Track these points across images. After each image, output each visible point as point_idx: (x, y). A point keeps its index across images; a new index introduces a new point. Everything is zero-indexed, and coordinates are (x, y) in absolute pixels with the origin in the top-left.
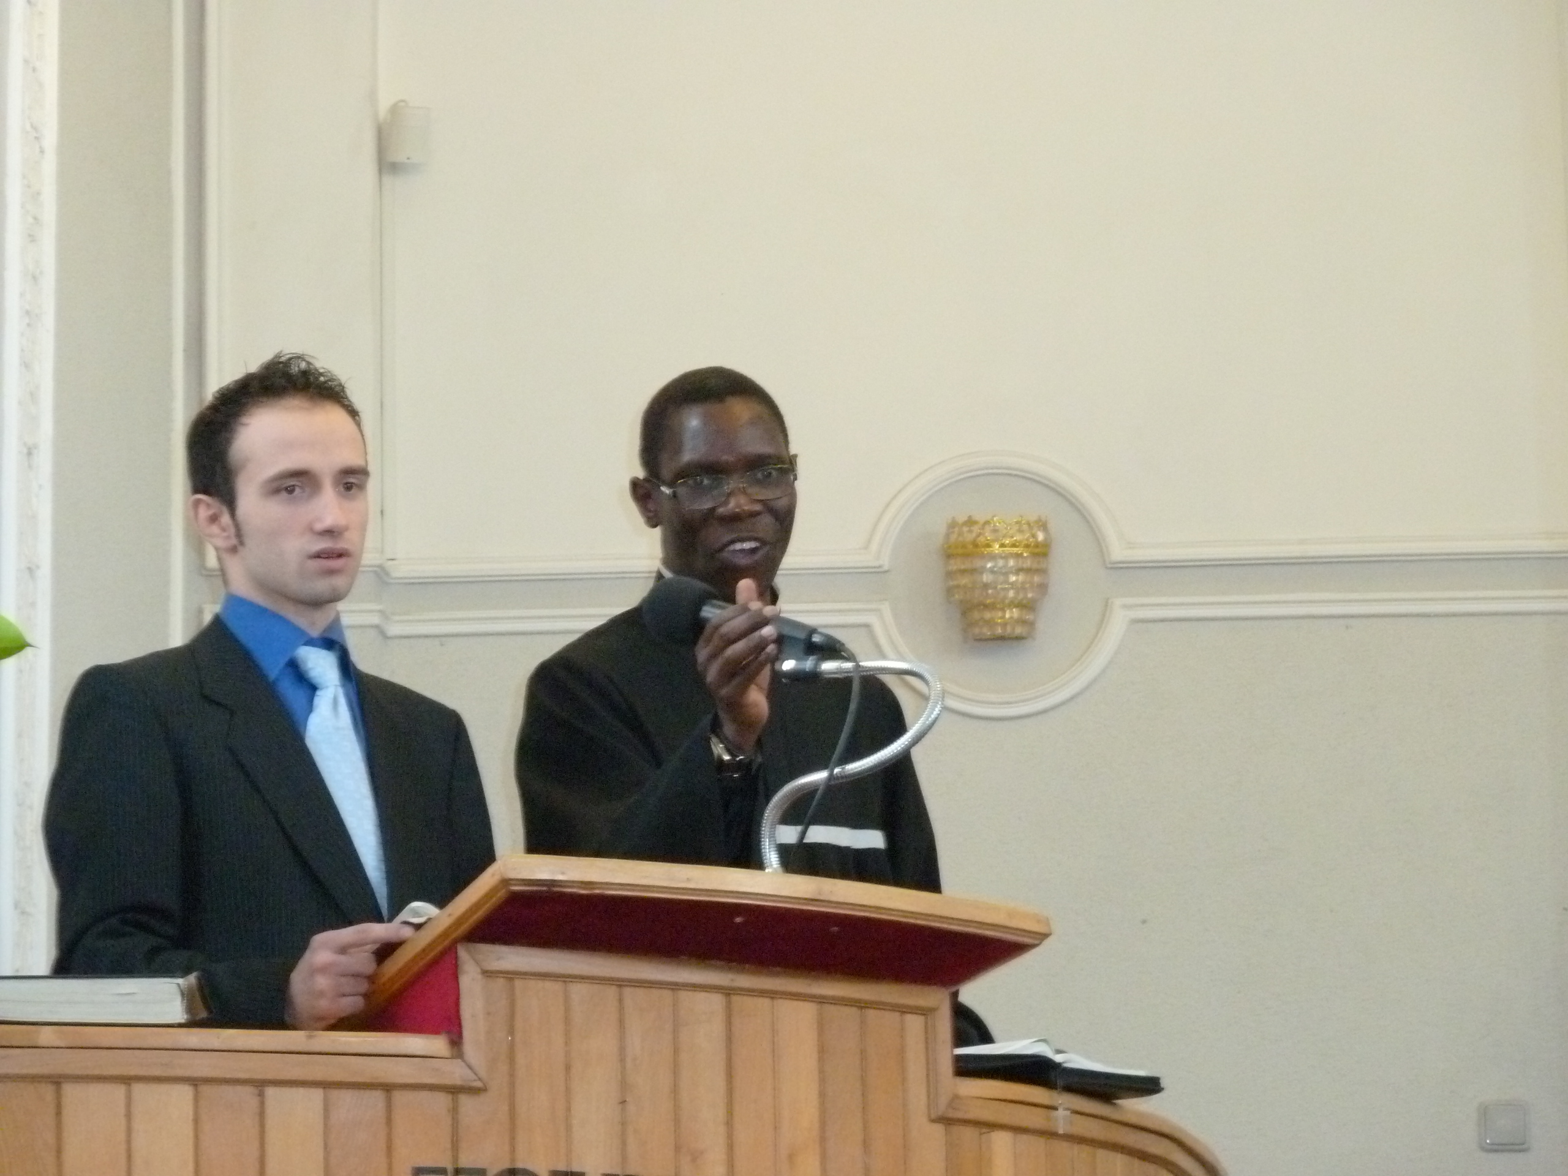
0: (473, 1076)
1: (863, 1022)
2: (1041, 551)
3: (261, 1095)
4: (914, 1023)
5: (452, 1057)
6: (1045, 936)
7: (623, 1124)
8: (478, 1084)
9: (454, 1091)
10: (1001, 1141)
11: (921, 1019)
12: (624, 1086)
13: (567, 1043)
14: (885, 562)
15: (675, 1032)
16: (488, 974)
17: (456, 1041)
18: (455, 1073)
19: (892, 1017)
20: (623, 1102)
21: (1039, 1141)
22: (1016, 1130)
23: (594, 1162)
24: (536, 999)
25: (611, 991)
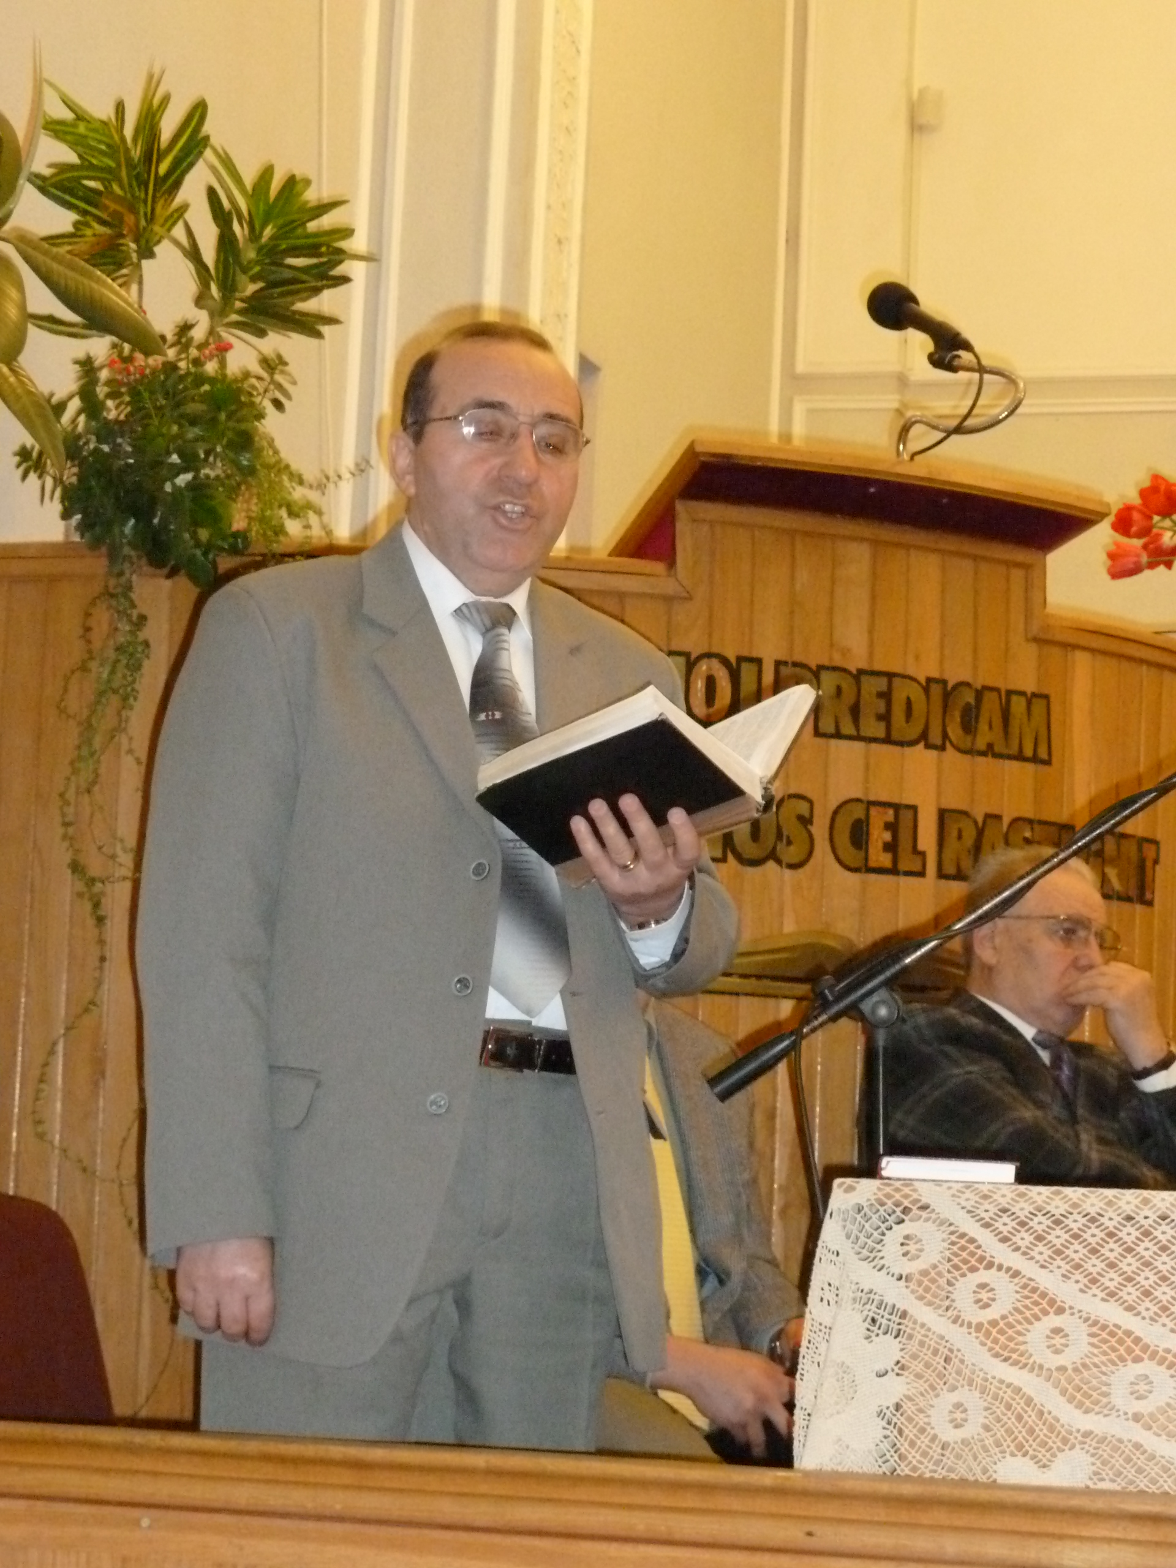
0: (682, 589)
1: (977, 570)
4: (1017, 575)
5: (669, 576)
7: (792, 627)
8: (685, 594)
9: (668, 599)
10: (1081, 658)
11: (1023, 571)
12: (792, 603)
15: (833, 569)
16: (696, 521)
17: (671, 563)
18: (669, 586)
19: (1002, 568)
20: (792, 612)
21: (1113, 662)
22: (1093, 651)
23: (769, 652)
24: (731, 540)
25: (787, 537)
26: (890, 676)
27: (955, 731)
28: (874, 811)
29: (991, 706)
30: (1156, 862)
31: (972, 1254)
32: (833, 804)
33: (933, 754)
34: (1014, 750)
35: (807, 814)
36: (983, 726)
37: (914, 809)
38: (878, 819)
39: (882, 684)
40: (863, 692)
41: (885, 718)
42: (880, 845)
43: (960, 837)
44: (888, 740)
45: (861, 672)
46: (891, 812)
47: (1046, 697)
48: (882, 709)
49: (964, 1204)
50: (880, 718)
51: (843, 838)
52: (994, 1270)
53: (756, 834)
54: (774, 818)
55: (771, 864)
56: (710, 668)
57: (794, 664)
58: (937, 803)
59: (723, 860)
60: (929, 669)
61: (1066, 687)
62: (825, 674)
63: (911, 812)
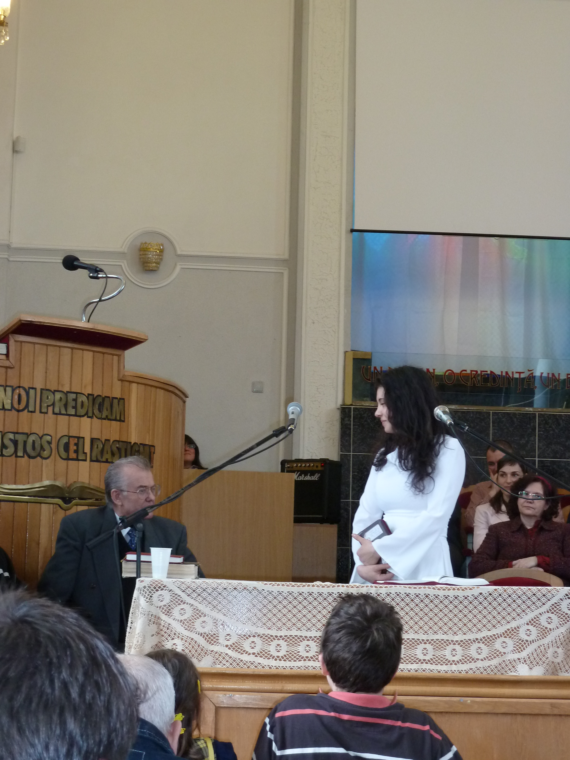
0: (11, 365)
1: (104, 357)
2: (162, 251)
4: (116, 358)
5: (7, 360)
6: (147, 340)
7: (46, 377)
8: (12, 366)
9: (7, 368)
10: (134, 386)
12: (46, 369)
13: (34, 358)
14: (126, 251)
15: (59, 356)
16: (16, 341)
17: (8, 356)
18: (7, 363)
19: (111, 356)
20: (46, 372)
21: (143, 386)
22: (138, 383)
23: (39, 386)
24: (27, 348)
25: (45, 347)
26: (77, 393)
27: (96, 412)
28: (71, 439)
29: (107, 404)
30: (154, 453)
31: (179, 600)
32: (58, 438)
33: (90, 419)
34: (114, 417)
35: (50, 441)
36: (105, 410)
37: (83, 438)
38: (73, 441)
39: (74, 396)
40: (68, 399)
41: (75, 407)
42: (73, 450)
43: (97, 448)
44: (76, 415)
45: (68, 392)
46: (76, 439)
47: (124, 399)
48: (74, 405)
49: (177, 585)
50: (73, 407)
51: (62, 449)
52: (186, 604)
53: (34, 448)
54: (40, 442)
55: (39, 458)
56: (19, 391)
57: (47, 390)
58: (91, 436)
59: (23, 457)
60: (88, 391)
61: (129, 395)
62: (56, 393)
63: (82, 439)
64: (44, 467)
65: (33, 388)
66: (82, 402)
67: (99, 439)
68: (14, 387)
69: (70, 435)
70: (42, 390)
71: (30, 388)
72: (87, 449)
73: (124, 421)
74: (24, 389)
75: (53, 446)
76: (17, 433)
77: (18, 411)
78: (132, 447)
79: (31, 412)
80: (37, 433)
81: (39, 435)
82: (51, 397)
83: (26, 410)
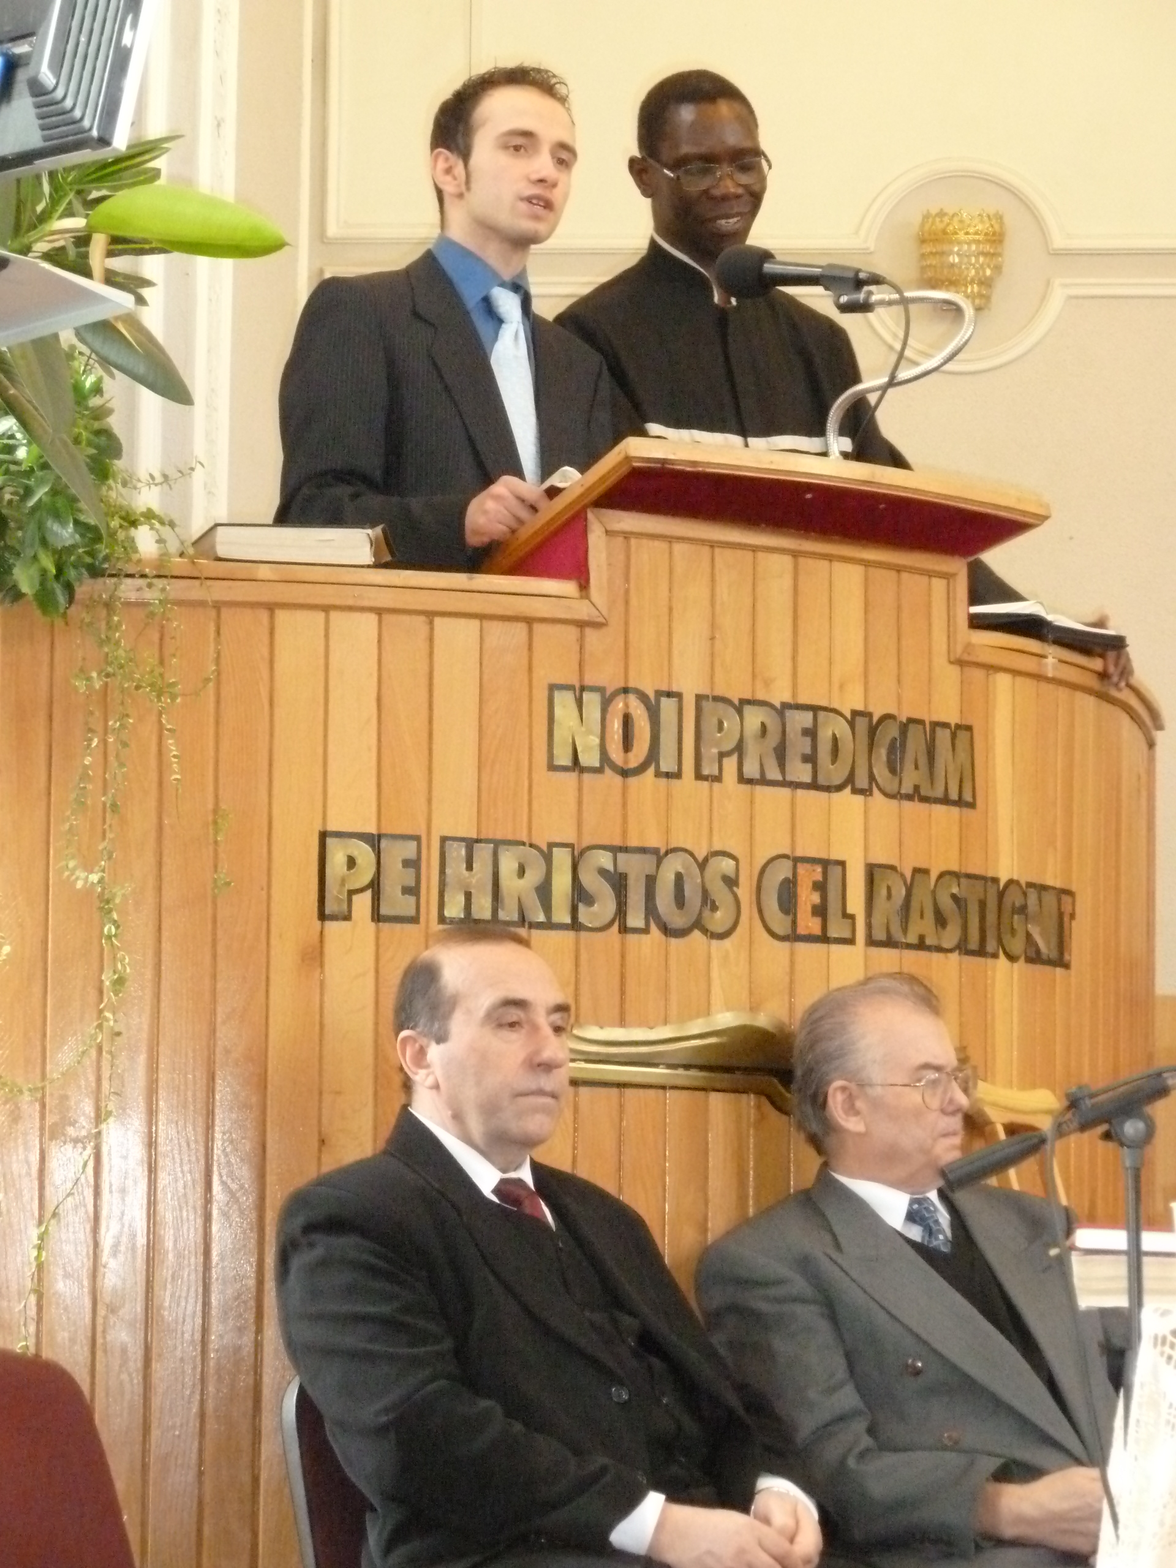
0: (597, 613)
1: (899, 583)
2: (996, 238)
3: (431, 623)
4: (939, 585)
5: (582, 598)
6: (1045, 518)
8: (601, 620)
9: (581, 625)
10: (1003, 681)
11: (944, 582)
12: (713, 625)
13: (671, 592)
17: (584, 586)
18: (582, 610)
20: (712, 638)
22: (1015, 673)
23: (690, 685)
24: (647, 554)
25: (706, 550)
26: (815, 709)
28: (802, 869)
30: (1072, 916)
32: (760, 862)
33: (859, 799)
34: (939, 792)
35: (733, 876)
37: (842, 864)
38: (808, 876)
39: (806, 719)
40: (788, 728)
41: (810, 758)
42: (809, 909)
43: (889, 896)
44: (814, 786)
46: (819, 869)
47: (969, 728)
48: (808, 750)
50: (806, 759)
51: (771, 904)
53: (680, 899)
54: (699, 880)
55: (697, 934)
56: (626, 705)
57: (716, 699)
58: (866, 857)
59: (646, 931)
60: (852, 701)
61: (988, 716)
62: (748, 710)
63: (839, 868)
64: (715, 964)
65: (669, 694)
66: (835, 739)
67: (893, 868)
68: (608, 693)
69: (799, 853)
70: (699, 698)
71: (659, 694)
72: (856, 903)
73: (972, 805)
74: (643, 697)
75: (745, 892)
76: (625, 849)
77: (625, 773)
78: (1001, 895)
79: (668, 775)
80: (688, 847)
81: (697, 855)
82: (731, 723)
83: (651, 771)
